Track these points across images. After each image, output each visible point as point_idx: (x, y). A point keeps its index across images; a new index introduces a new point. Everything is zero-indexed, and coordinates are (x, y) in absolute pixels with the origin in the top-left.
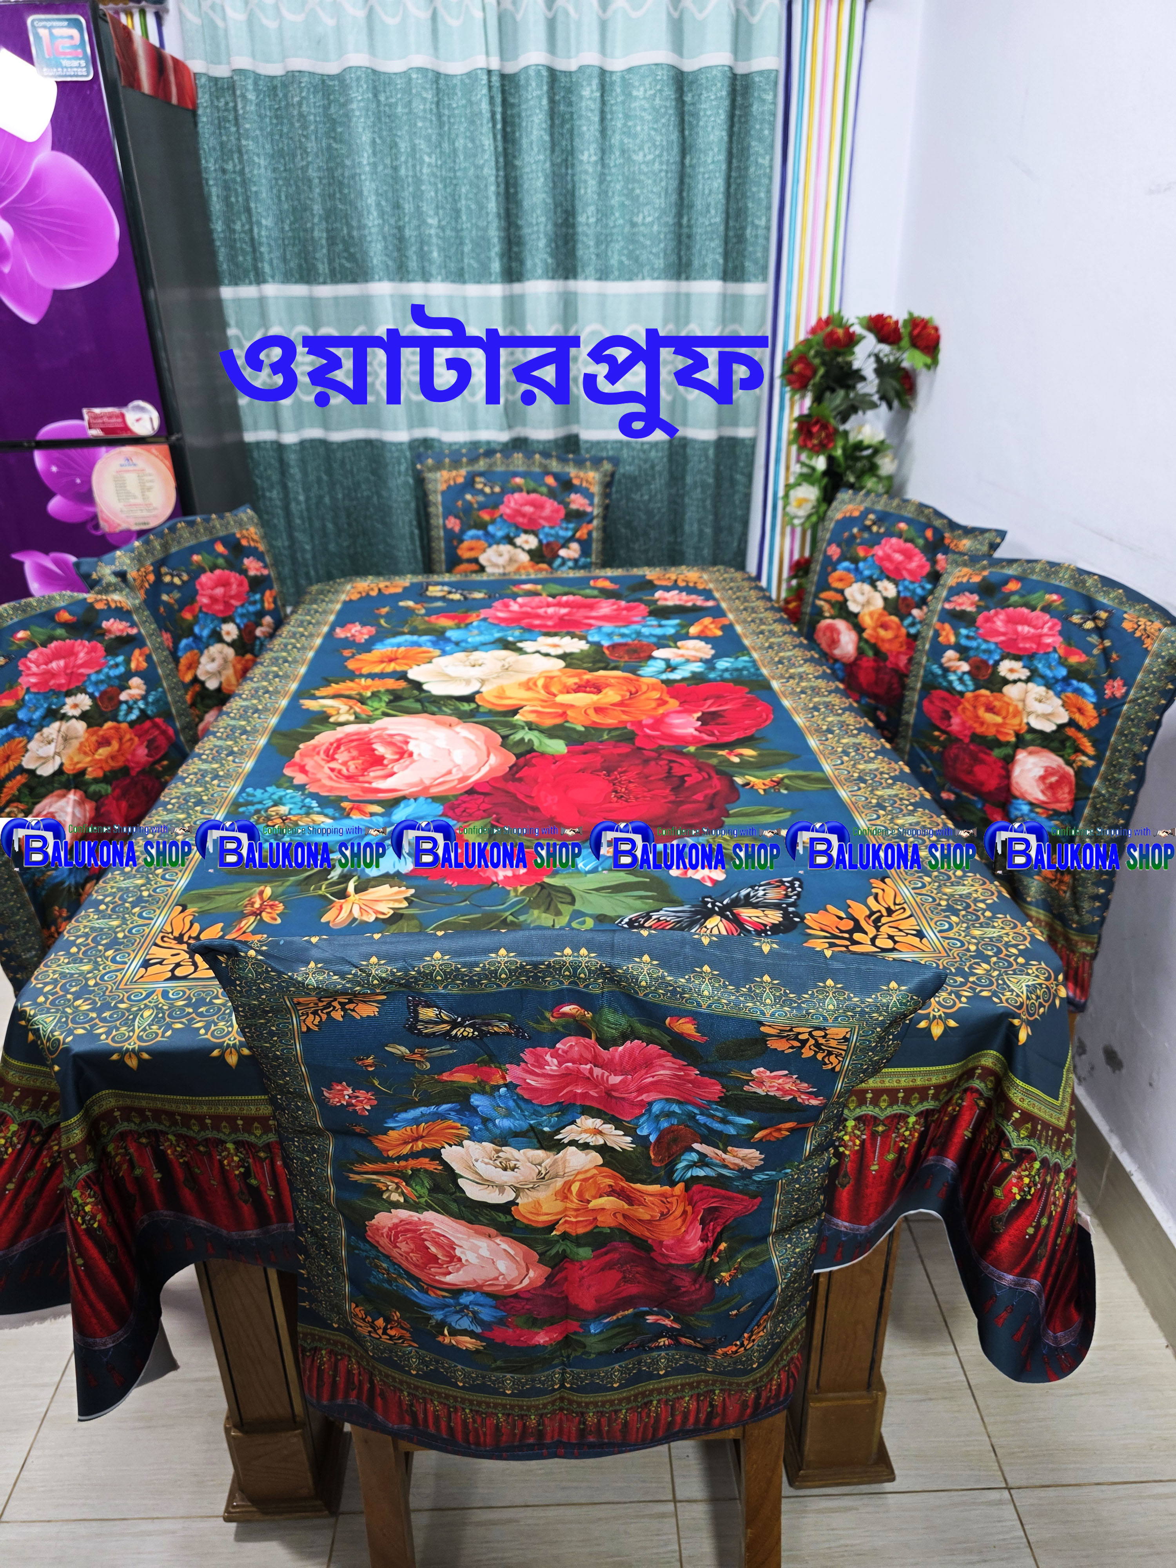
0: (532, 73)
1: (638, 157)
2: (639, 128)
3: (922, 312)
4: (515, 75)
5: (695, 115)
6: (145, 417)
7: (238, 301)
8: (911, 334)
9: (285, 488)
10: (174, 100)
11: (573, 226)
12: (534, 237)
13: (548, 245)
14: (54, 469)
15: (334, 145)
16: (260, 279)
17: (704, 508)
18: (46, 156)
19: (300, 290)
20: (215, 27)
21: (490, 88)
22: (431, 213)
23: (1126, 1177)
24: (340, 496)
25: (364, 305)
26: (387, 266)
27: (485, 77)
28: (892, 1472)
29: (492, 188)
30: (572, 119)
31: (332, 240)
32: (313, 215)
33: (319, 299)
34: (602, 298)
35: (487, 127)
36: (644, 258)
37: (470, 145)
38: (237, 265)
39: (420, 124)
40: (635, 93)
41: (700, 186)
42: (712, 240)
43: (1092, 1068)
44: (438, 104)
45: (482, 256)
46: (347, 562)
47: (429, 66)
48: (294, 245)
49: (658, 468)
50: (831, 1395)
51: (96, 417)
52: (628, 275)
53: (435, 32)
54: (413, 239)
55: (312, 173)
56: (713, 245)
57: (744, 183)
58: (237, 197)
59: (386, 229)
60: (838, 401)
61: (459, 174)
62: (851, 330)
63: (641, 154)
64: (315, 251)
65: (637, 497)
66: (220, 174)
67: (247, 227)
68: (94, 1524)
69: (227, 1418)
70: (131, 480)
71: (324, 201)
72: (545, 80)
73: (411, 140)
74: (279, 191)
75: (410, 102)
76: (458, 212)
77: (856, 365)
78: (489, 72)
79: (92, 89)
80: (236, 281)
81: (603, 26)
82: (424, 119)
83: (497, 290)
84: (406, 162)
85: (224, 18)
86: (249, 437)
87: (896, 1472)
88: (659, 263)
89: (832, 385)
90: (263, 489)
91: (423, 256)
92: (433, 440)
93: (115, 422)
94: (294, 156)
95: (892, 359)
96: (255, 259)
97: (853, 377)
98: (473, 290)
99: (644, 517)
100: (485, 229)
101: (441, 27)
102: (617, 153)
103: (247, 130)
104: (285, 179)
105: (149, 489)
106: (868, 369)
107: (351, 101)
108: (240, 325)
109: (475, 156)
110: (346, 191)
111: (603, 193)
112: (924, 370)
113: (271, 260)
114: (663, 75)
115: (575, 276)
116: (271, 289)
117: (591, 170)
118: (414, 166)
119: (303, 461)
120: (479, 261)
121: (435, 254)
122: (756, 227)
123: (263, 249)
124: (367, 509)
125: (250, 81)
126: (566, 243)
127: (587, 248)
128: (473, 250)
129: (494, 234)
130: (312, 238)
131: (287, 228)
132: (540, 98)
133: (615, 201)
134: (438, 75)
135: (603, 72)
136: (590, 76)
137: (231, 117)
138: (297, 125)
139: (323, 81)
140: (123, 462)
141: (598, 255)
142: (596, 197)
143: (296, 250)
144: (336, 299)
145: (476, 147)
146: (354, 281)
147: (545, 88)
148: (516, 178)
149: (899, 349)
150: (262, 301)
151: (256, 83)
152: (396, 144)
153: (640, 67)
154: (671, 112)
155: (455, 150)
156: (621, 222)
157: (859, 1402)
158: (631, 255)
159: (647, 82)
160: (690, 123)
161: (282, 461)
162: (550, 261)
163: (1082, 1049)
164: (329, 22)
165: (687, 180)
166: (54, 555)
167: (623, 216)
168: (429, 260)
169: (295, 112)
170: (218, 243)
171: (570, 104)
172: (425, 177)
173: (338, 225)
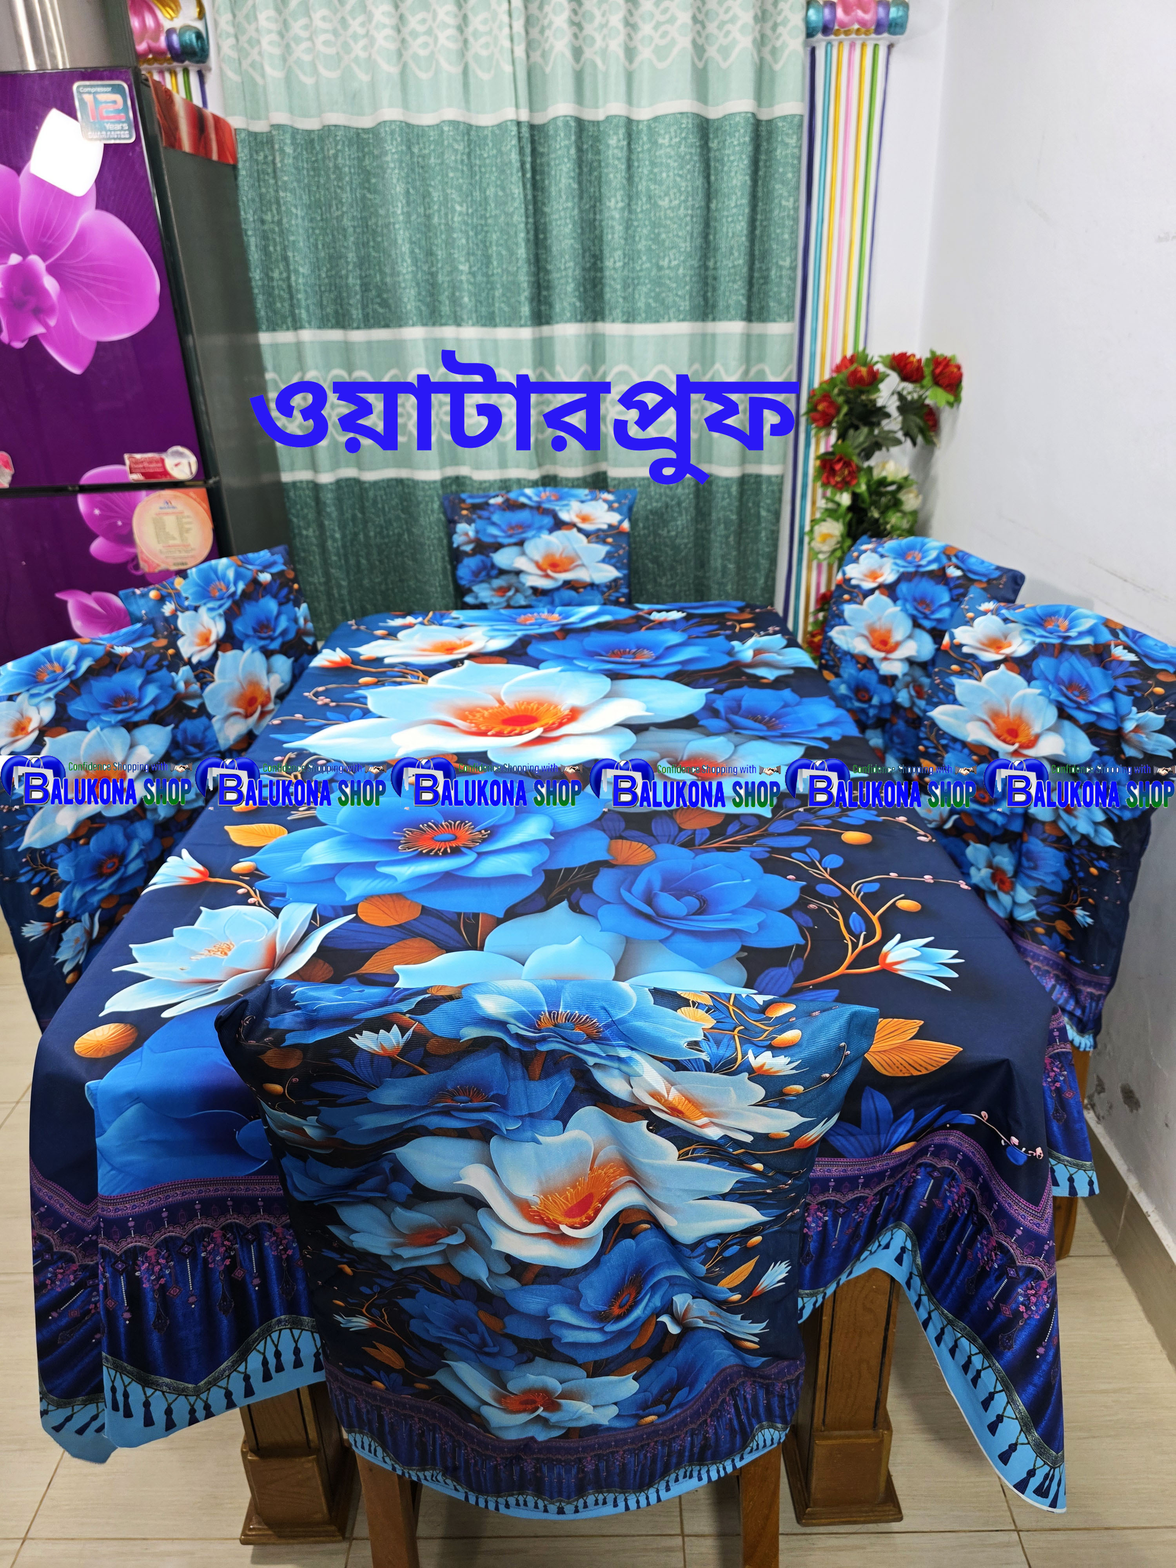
0: (560, 123)
1: (664, 203)
2: (664, 175)
3: (944, 351)
4: (544, 125)
5: (720, 161)
6: (184, 462)
7: (275, 346)
8: (933, 372)
9: (321, 526)
10: (215, 157)
11: (601, 270)
12: (563, 281)
13: (576, 289)
14: (97, 512)
15: (369, 196)
16: (297, 325)
17: (727, 544)
18: (89, 214)
19: (335, 335)
20: (255, 84)
21: (520, 139)
22: (462, 259)
23: (1143, 1218)
24: (372, 534)
25: (397, 349)
26: (421, 311)
27: (515, 129)
28: (900, 1512)
29: (522, 235)
30: (600, 166)
31: (365, 287)
32: (347, 263)
33: (353, 343)
34: (629, 340)
35: (516, 177)
36: (669, 300)
37: (501, 193)
38: (275, 312)
39: (451, 175)
40: (660, 141)
41: (725, 229)
42: (734, 281)
43: (1111, 1107)
44: (469, 155)
45: (513, 300)
46: (379, 597)
47: (461, 119)
48: (330, 291)
49: (684, 505)
50: (837, 1433)
51: (137, 462)
52: (654, 317)
53: (466, 85)
54: (446, 285)
55: (346, 222)
56: (736, 287)
57: (769, 225)
58: (275, 246)
59: (420, 275)
60: (861, 439)
61: (490, 221)
62: (875, 368)
63: (667, 199)
64: (349, 297)
65: (664, 533)
66: (258, 225)
67: (285, 275)
68: (115, 1542)
69: (244, 1442)
70: (170, 522)
71: (358, 249)
72: (573, 130)
73: (444, 190)
74: (316, 240)
75: (443, 153)
76: (488, 258)
77: (880, 403)
78: (519, 124)
79: (134, 151)
80: (273, 327)
81: (630, 77)
82: (455, 169)
83: (526, 333)
84: (439, 211)
85: (263, 76)
86: (286, 477)
87: (904, 1512)
88: (685, 305)
89: (856, 422)
90: (299, 527)
91: (455, 301)
92: (464, 477)
93: (154, 468)
94: (330, 206)
95: (916, 396)
96: (292, 306)
97: (878, 414)
98: (503, 333)
99: (670, 552)
100: (516, 274)
101: (472, 80)
102: (644, 199)
103: (285, 182)
104: (322, 228)
105: (188, 531)
106: (892, 406)
107: (386, 153)
108: (277, 369)
109: (505, 203)
110: (379, 239)
111: (629, 237)
112: (947, 408)
113: (308, 306)
114: (686, 122)
115: (603, 319)
116: (307, 335)
117: (617, 216)
118: (446, 214)
119: (339, 500)
120: (509, 305)
121: (466, 299)
122: (781, 268)
123: (300, 296)
124: (398, 546)
125: (288, 136)
126: (594, 286)
127: (613, 291)
128: (503, 295)
129: (524, 279)
130: (347, 285)
131: (324, 275)
132: (568, 148)
133: (641, 246)
134: (469, 127)
135: (629, 122)
136: (617, 126)
137: (270, 170)
138: (333, 177)
139: (358, 135)
140: (162, 505)
141: (624, 298)
142: (623, 242)
143: (332, 296)
144: (369, 344)
145: (506, 195)
146: (387, 326)
147: (573, 138)
148: (545, 223)
149: (922, 387)
150: (299, 346)
151: (293, 137)
152: (429, 194)
153: (666, 116)
154: (696, 158)
155: (486, 199)
156: (648, 265)
157: (864, 1441)
158: (657, 298)
159: (672, 130)
160: (716, 168)
161: (317, 500)
162: (578, 304)
163: (1101, 1088)
164: (363, 77)
165: (712, 224)
166: (96, 594)
167: (649, 260)
168: (461, 305)
169: (331, 165)
170: (256, 291)
171: (598, 153)
172: (456, 225)
173: (372, 272)
